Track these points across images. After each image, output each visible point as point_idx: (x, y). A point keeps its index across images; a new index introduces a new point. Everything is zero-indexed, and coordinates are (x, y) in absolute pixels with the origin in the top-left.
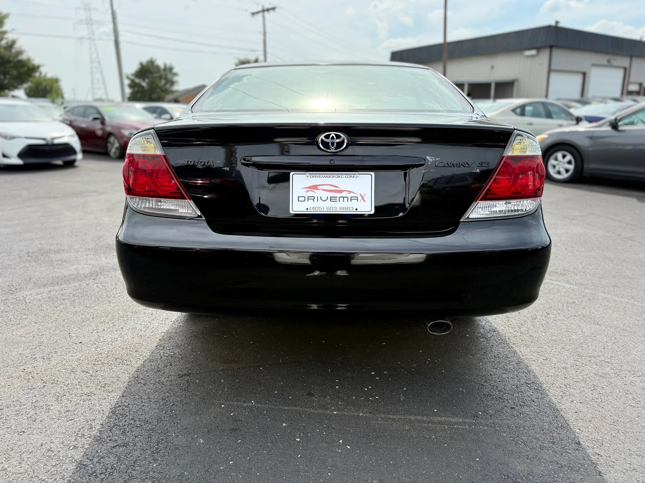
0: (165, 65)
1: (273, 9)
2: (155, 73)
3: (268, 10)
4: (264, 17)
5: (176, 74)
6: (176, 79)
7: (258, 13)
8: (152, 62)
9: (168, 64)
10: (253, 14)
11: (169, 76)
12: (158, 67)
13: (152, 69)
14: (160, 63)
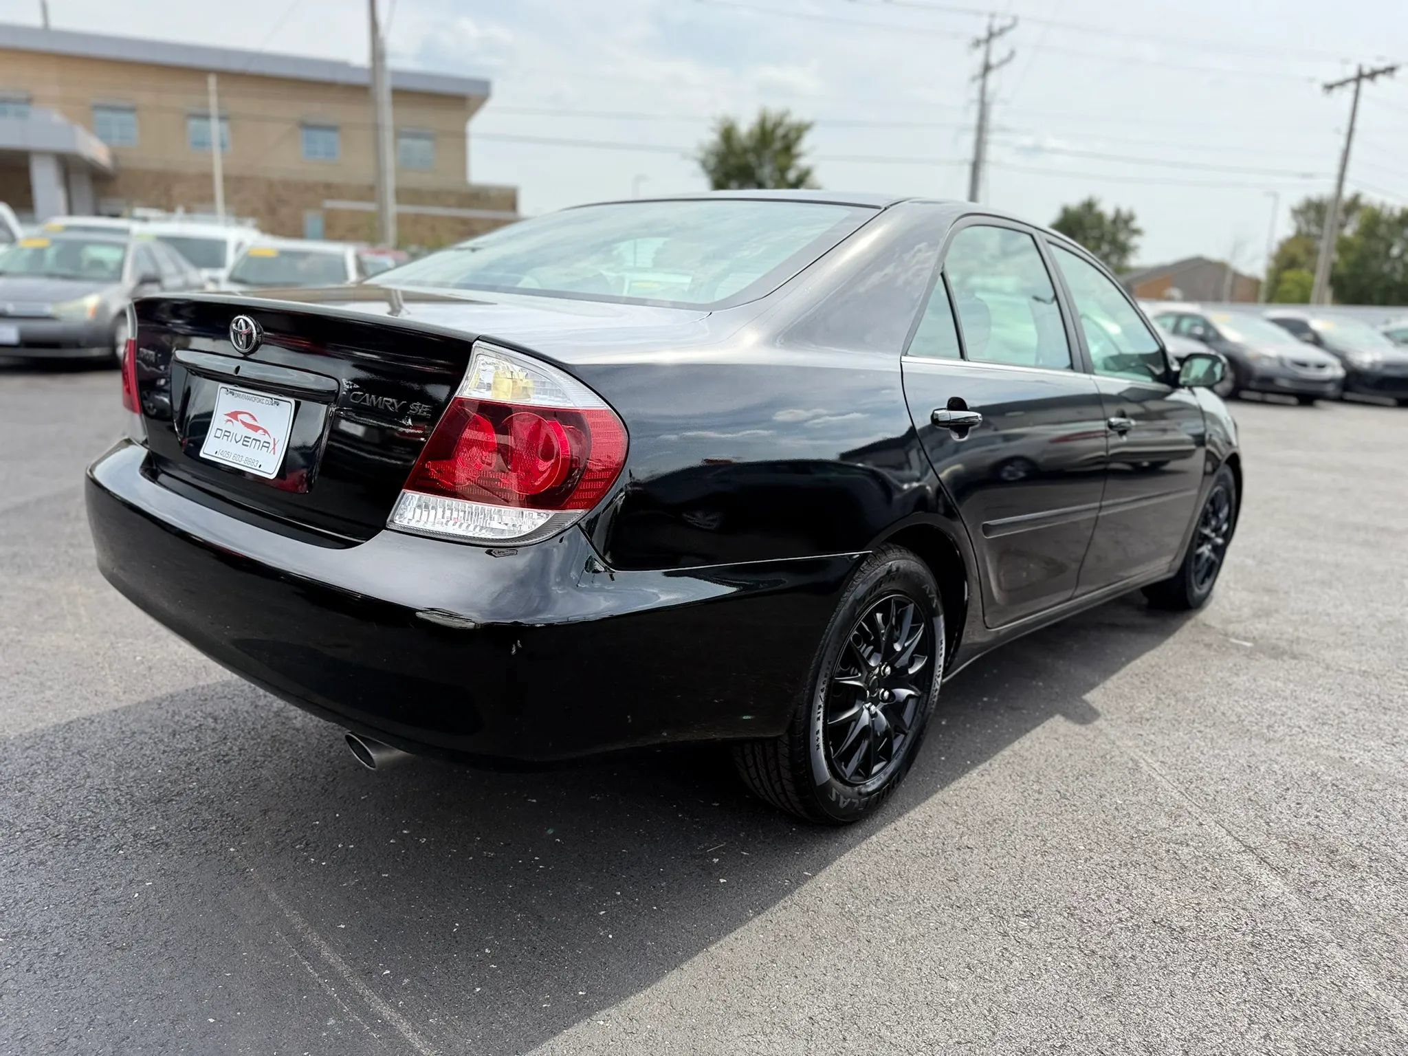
0: (1118, 212)
1: (1390, 70)
2: (1092, 228)
3: (1373, 75)
4: (1357, 93)
5: (1137, 232)
6: (1135, 241)
7: (1342, 84)
8: (1089, 206)
9: (1125, 210)
10: (1329, 87)
11: (1122, 237)
12: (1100, 217)
13: (1088, 221)
14: (1107, 209)
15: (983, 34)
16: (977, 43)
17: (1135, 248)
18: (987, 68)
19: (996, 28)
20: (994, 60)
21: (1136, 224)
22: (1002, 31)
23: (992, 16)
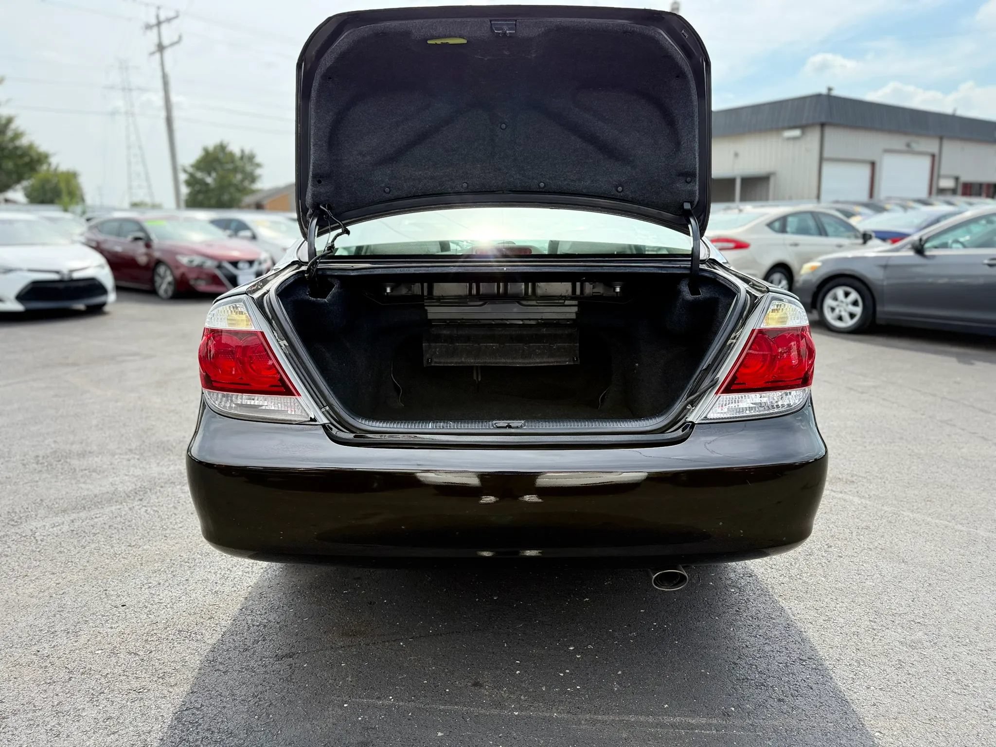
0: (242, 151)
2: (227, 163)
5: (258, 165)
6: (258, 172)
8: (222, 148)
9: (247, 152)
11: (249, 168)
12: (231, 155)
13: (223, 158)
14: (235, 148)
15: (153, 21)
16: (148, 27)
17: (260, 176)
18: (161, 48)
19: (162, 17)
20: (166, 42)
21: (258, 160)
22: (169, 20)
23: (159, 8)
